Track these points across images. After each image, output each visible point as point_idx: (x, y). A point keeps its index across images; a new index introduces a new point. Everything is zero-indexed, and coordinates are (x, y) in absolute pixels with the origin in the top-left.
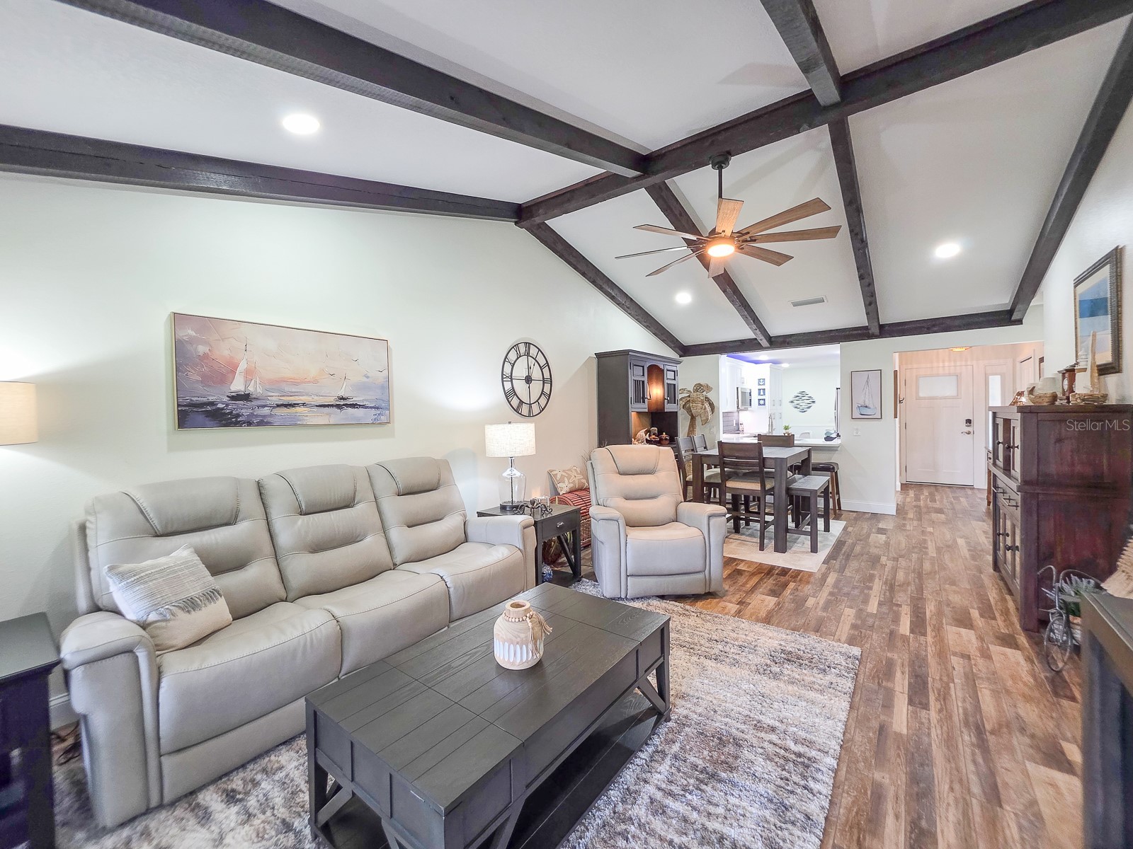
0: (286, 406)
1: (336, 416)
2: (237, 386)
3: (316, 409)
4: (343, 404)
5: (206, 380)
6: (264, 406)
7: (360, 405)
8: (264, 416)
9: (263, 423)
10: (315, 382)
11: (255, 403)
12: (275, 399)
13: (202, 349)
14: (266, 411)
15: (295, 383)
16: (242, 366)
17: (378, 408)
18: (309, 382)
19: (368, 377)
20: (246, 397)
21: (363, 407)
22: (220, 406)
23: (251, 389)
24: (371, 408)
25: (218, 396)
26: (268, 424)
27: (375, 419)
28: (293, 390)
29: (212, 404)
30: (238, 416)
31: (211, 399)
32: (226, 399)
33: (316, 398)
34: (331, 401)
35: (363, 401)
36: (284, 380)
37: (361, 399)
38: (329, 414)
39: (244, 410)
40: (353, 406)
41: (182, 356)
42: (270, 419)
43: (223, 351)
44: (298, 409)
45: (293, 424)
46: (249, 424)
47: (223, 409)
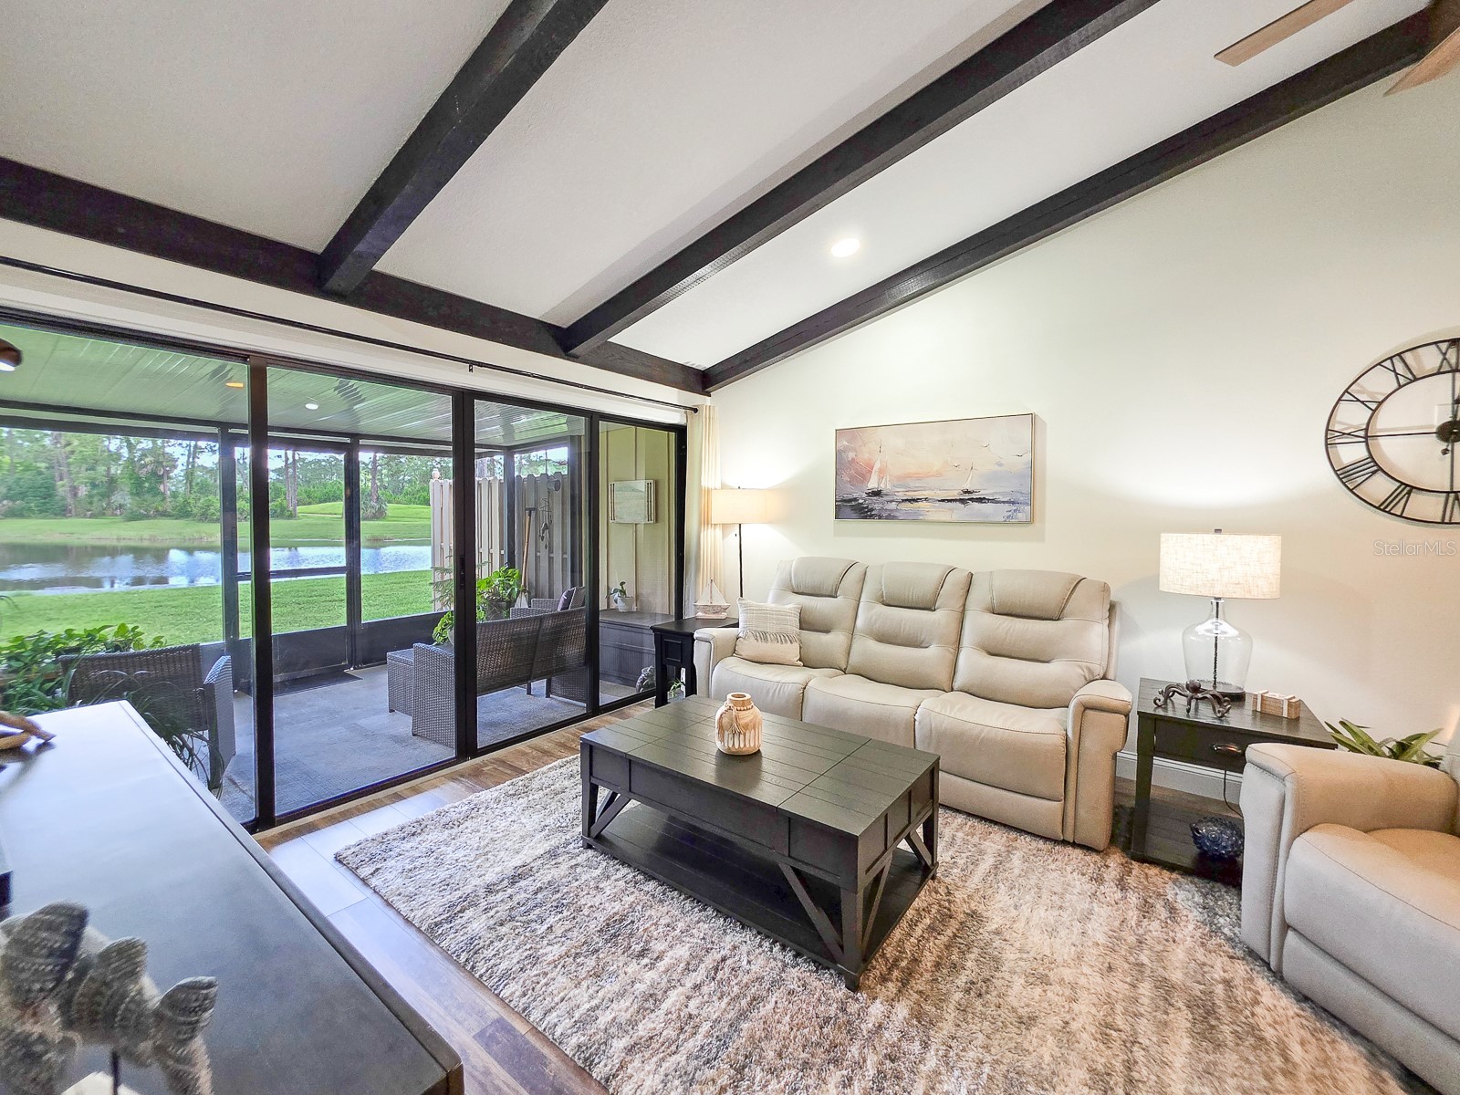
0: (909, 501)
1: (959, 511)
2: (873, 484)
3: (938, 504)
4: (968, 498)
5: (853, 480)
6: (891, 501)
7: (988, 500)
8: (891, 511)
9: (890, 517)
10: (939, 474)
11: (885, 498)
12: (901, 496)
13: (851, 455)
14: (893, 505)
15: (919, 479)
16: (877, 466)
17: (1013, 503)
18: (932, 476)
19: (1001, 465)
20: (877, 493)
21: (993, 501)
22: (861, 501)
23: (882, 486)
24: (1004, 502)
25: (860, 494)
26: (894, 518)
27: (1008, 517)
28: (917, 485)
29: (855, 499)
30: (872, 510)
31: (855, 495)
32: (864, 495)
33: (939, 492)
34: (955, 495)
35: (992, 494)
36: (909, 476)
37: (992, 491)
38: (952, 510)
39: (876, 504)
40: (980, 500)
41: (841, 463)
42: (896, 514)
43: (864, 456)
44: (920, 504)
45: (915, 519)
46: (880, 517)
47: (862, 504)
